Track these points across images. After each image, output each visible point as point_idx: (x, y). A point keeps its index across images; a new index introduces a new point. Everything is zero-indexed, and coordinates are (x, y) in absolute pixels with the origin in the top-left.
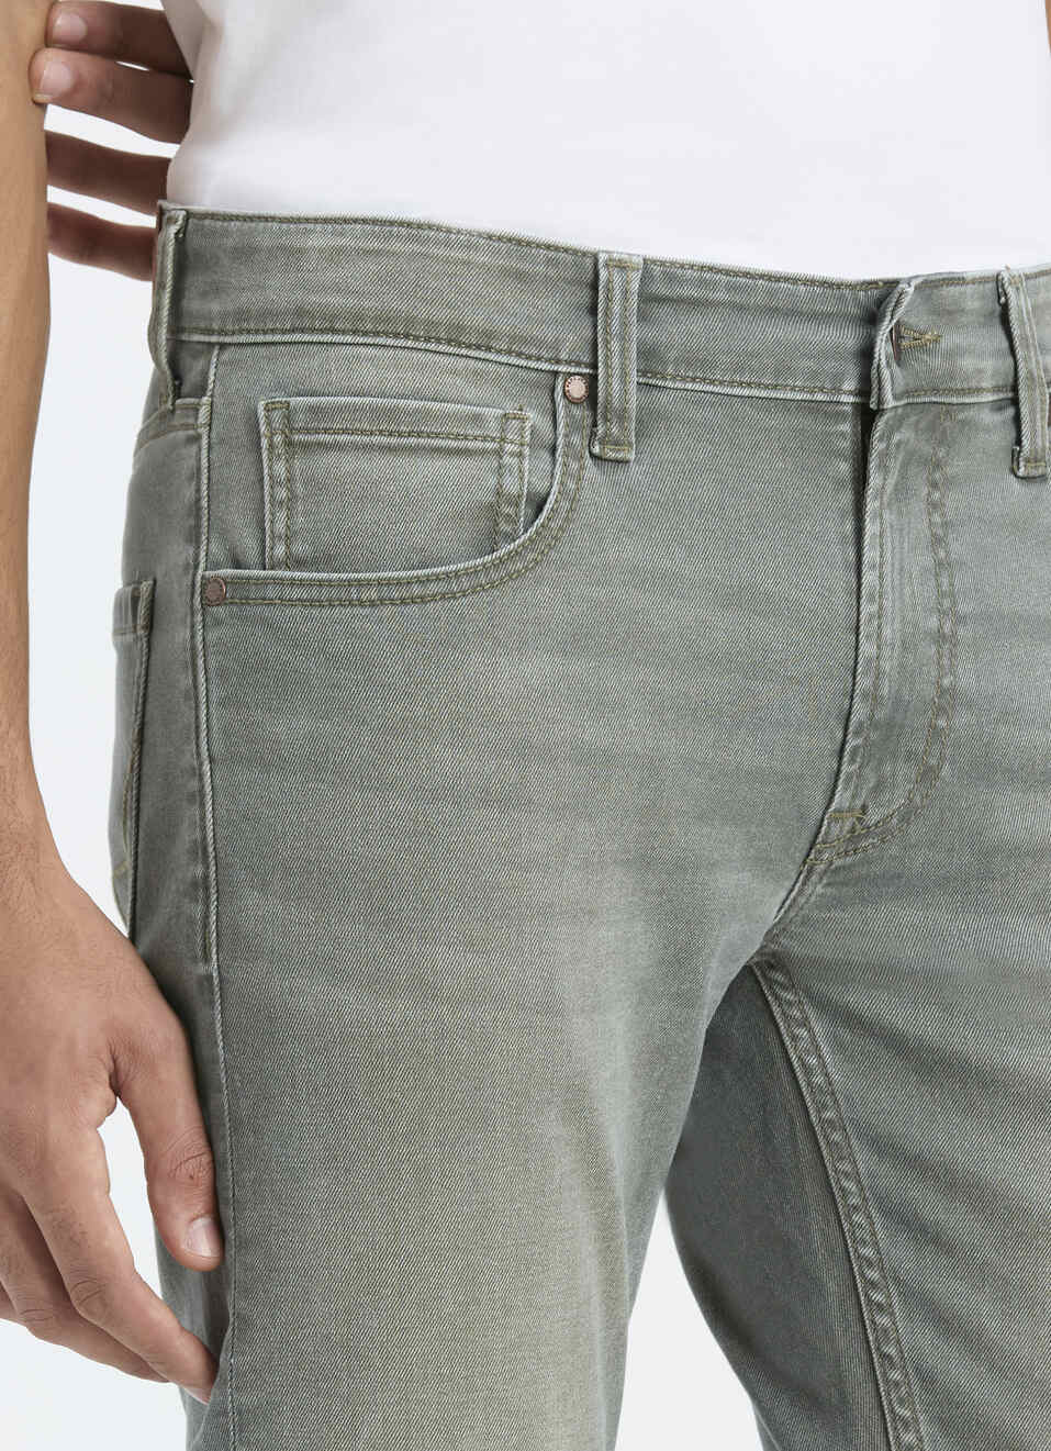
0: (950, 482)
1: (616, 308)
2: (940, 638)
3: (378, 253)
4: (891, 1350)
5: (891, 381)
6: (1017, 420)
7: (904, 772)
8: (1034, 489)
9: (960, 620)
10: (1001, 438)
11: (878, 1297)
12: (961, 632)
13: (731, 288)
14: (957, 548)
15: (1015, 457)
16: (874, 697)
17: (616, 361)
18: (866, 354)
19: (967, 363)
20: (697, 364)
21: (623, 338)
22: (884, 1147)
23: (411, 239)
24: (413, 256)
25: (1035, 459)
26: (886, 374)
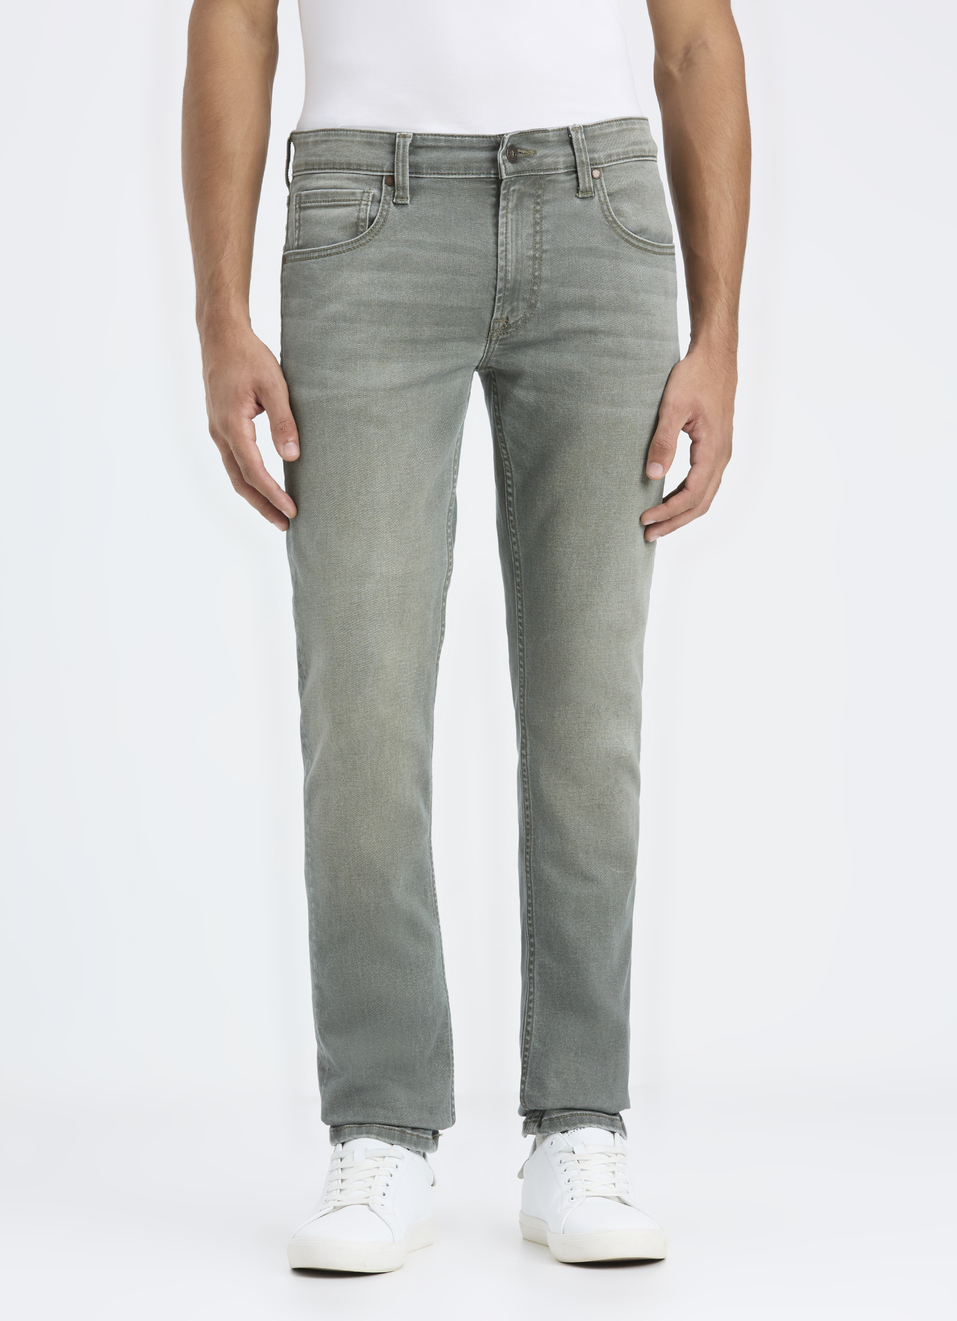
0: (545, 202)
1: (402, 151)
5: (505, 169)
6: (577, 178)
7: (522, 305)
8: (586, 202)
9: (544, 251)
10: (570, 184)
12: (545, 256)
13: (446, 141)
14: (546, 225)
15: (578, 191)
16: (505, 280)
18: (494, 160)
19: (550, 160)
25: (586, 192)
26: (503, 166)
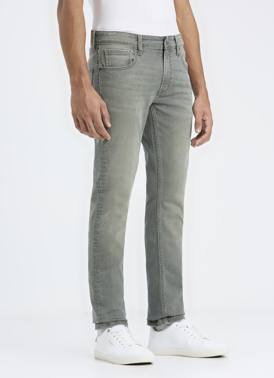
0: (171, 56)
1: (140, 40)
2: (170, 72)
3: (116, 35)
4: (158, 143)
5: (166, 46)
6: (177, 50)
7: (167, 85)
8: (178, 57)
9: (172, 70)
10: (175, 52)
11: (157, 138)
12: (172, 71)
13: (150, 38)
14: (172, 63)
15: (177, 54)
16: (165, 78)
17: (140, 45)
18: (164, 44)
19: (172, 45)
20: (148, 46)
21: (141, 43)
22: (160, 123)
23: (119, 33)
24: (120, 35)
25: (179, 54)
26: (165, 46)
